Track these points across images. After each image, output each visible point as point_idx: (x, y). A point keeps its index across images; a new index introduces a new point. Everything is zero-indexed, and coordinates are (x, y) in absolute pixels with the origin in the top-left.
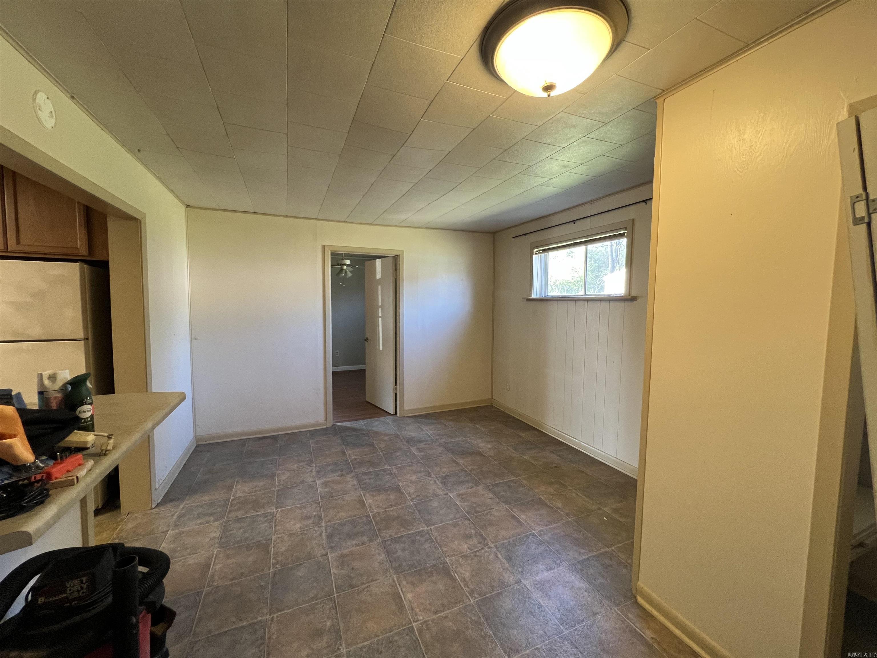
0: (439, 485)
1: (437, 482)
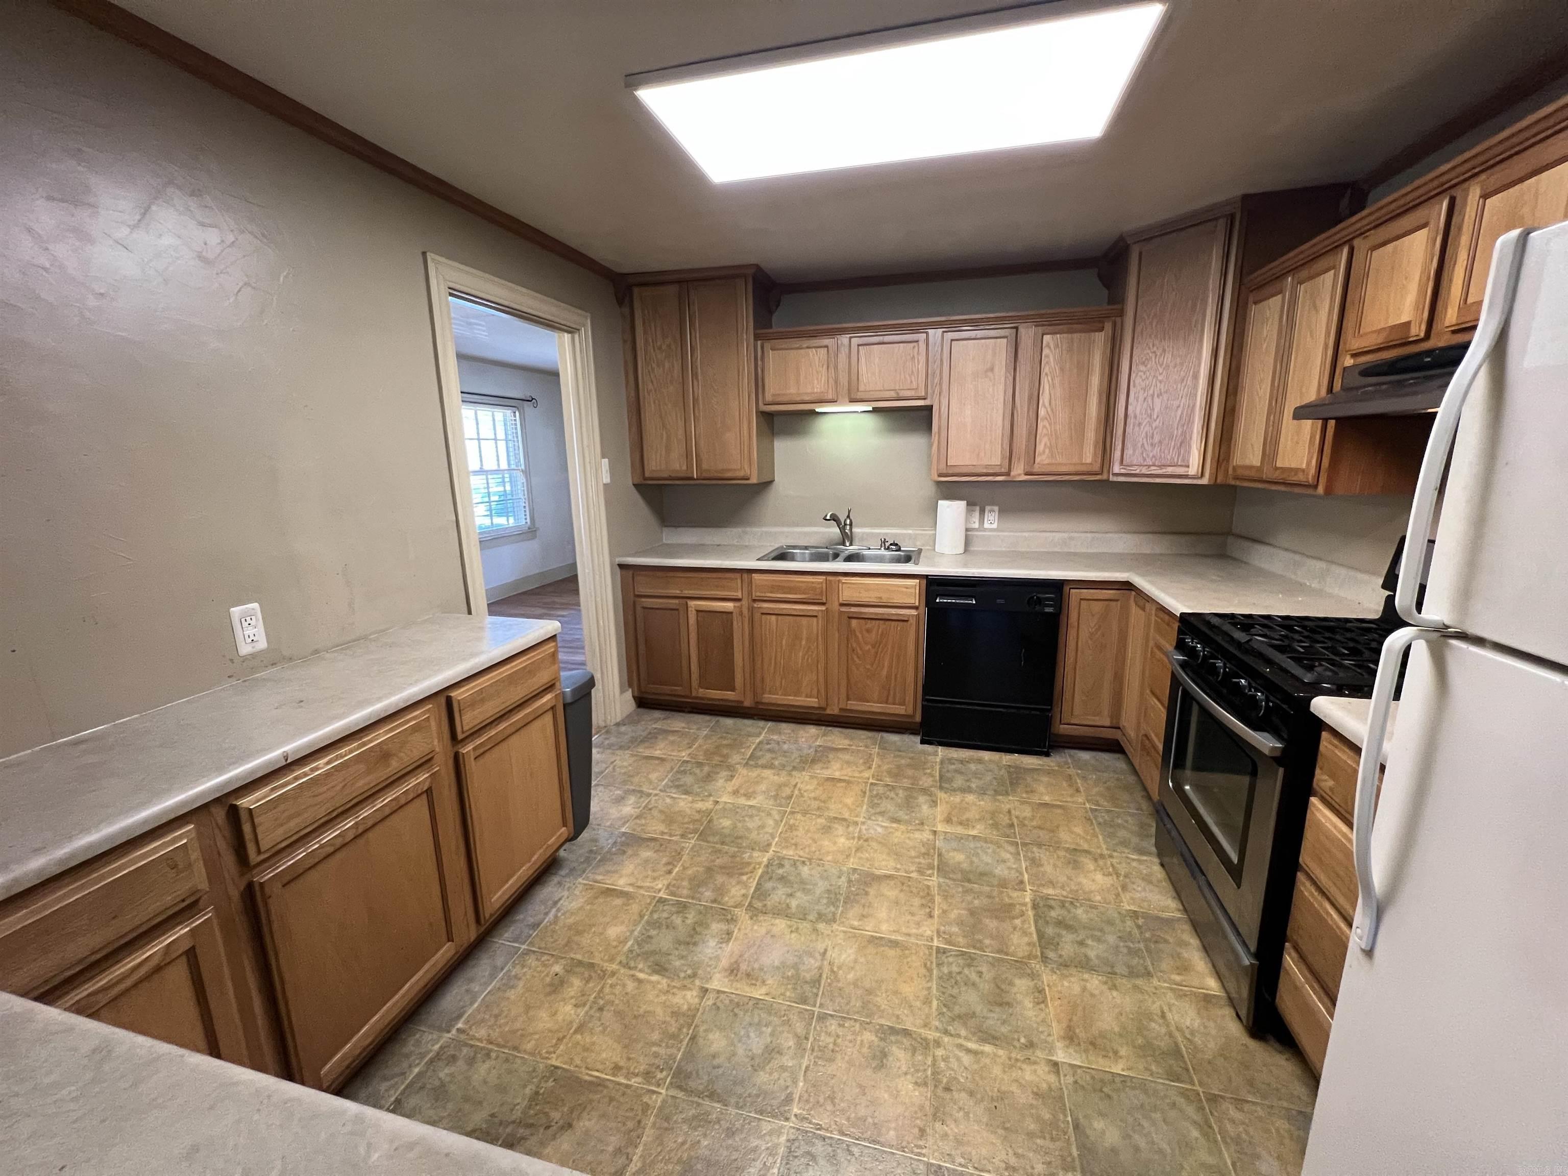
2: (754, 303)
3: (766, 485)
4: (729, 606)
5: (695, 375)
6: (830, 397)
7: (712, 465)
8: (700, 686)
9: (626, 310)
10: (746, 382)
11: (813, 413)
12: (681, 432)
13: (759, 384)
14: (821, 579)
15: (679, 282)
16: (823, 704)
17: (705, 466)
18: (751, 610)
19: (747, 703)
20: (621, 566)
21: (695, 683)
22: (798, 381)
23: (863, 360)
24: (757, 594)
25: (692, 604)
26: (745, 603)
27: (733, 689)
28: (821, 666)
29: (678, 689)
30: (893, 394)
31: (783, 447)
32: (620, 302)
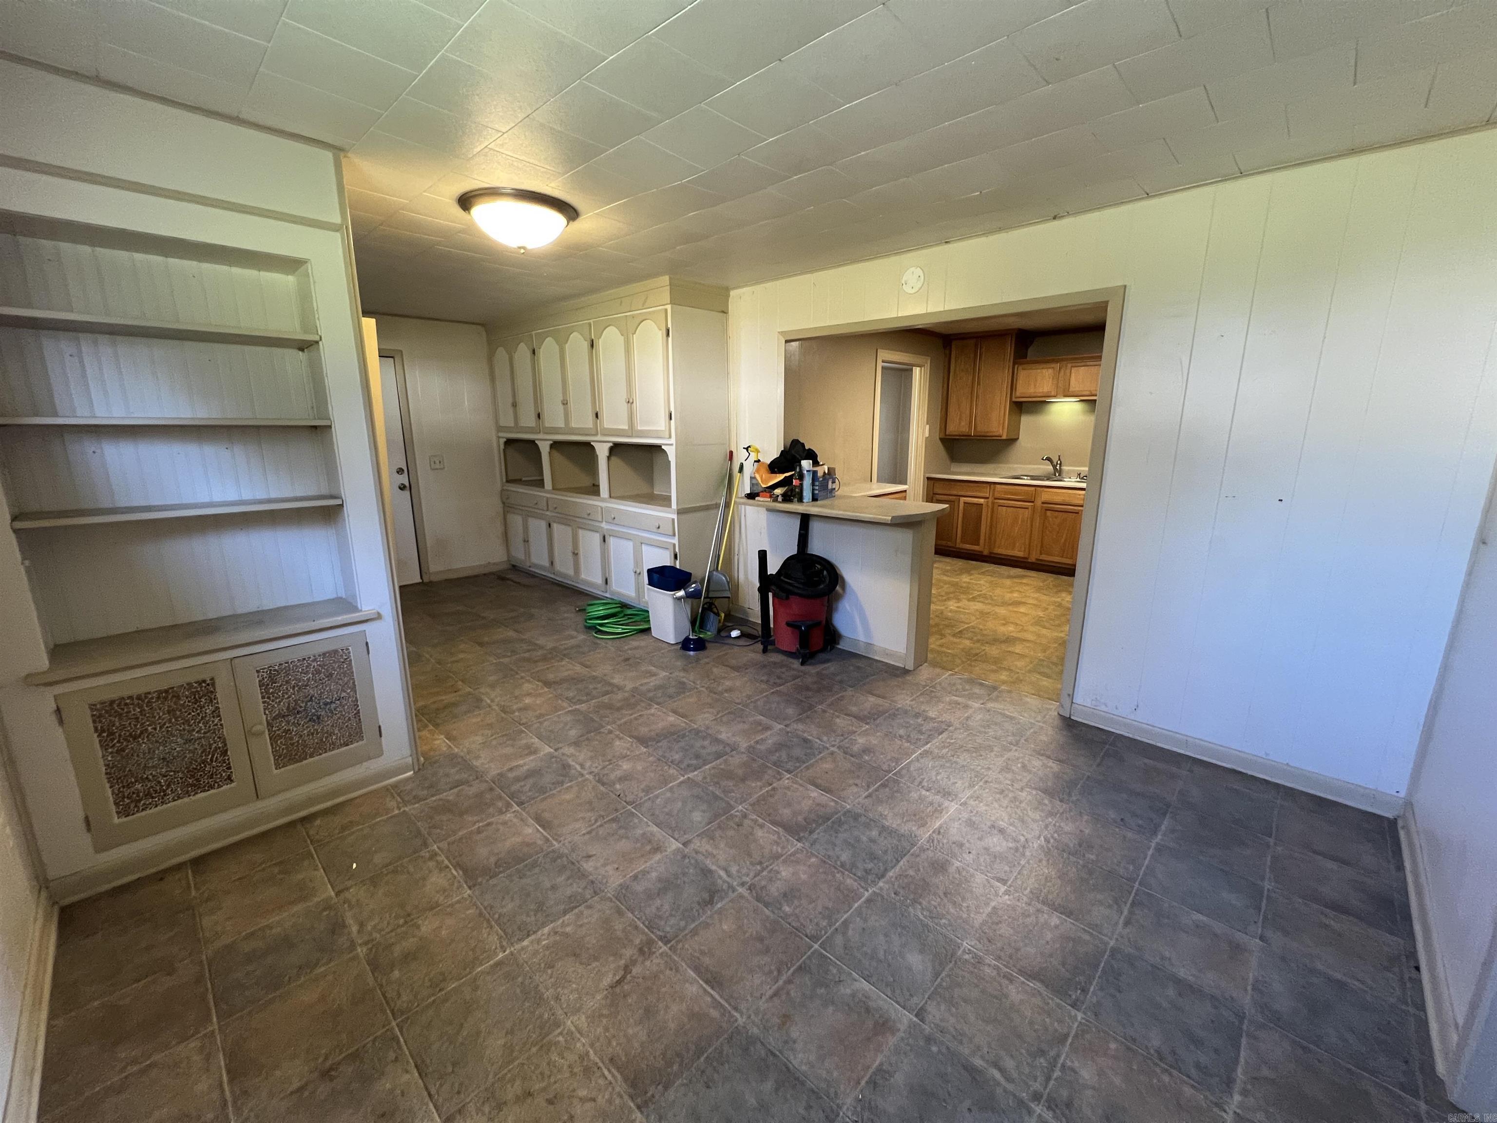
0: (573, 761)
1: (578, 767)
2: (1015, 347)
3: (1012, 441)
4: (982, 501)
5: (979, 384)
6: (1053, 394)
7: (982, 428)
8: (962, 542)
9: (947, 352)
10: (1006, 385)
11: (1045, 402)
12: (968, 412)
13: (1013, 387)
14: (1033, 489)
15: (977, 337)
16: (1026, 556)
17: (979, 429)
18: (993, 503)
19: (986, 553)
20: (928, 478)
21: (958, 540)
22: (1035, 386)
23: (1073, 375)
24: (997, 495)
25: (963, 499)
26: (990, 500)
27: (978, 545)
28: (1028, 535)
29: (950, 544)
30: (1088, 393)
31: (1026, 420)
32: (945, 347)
